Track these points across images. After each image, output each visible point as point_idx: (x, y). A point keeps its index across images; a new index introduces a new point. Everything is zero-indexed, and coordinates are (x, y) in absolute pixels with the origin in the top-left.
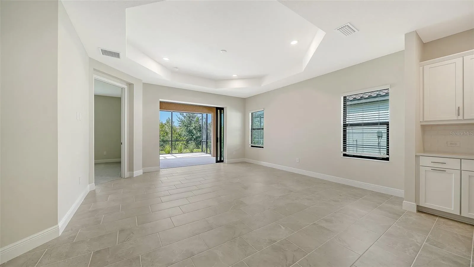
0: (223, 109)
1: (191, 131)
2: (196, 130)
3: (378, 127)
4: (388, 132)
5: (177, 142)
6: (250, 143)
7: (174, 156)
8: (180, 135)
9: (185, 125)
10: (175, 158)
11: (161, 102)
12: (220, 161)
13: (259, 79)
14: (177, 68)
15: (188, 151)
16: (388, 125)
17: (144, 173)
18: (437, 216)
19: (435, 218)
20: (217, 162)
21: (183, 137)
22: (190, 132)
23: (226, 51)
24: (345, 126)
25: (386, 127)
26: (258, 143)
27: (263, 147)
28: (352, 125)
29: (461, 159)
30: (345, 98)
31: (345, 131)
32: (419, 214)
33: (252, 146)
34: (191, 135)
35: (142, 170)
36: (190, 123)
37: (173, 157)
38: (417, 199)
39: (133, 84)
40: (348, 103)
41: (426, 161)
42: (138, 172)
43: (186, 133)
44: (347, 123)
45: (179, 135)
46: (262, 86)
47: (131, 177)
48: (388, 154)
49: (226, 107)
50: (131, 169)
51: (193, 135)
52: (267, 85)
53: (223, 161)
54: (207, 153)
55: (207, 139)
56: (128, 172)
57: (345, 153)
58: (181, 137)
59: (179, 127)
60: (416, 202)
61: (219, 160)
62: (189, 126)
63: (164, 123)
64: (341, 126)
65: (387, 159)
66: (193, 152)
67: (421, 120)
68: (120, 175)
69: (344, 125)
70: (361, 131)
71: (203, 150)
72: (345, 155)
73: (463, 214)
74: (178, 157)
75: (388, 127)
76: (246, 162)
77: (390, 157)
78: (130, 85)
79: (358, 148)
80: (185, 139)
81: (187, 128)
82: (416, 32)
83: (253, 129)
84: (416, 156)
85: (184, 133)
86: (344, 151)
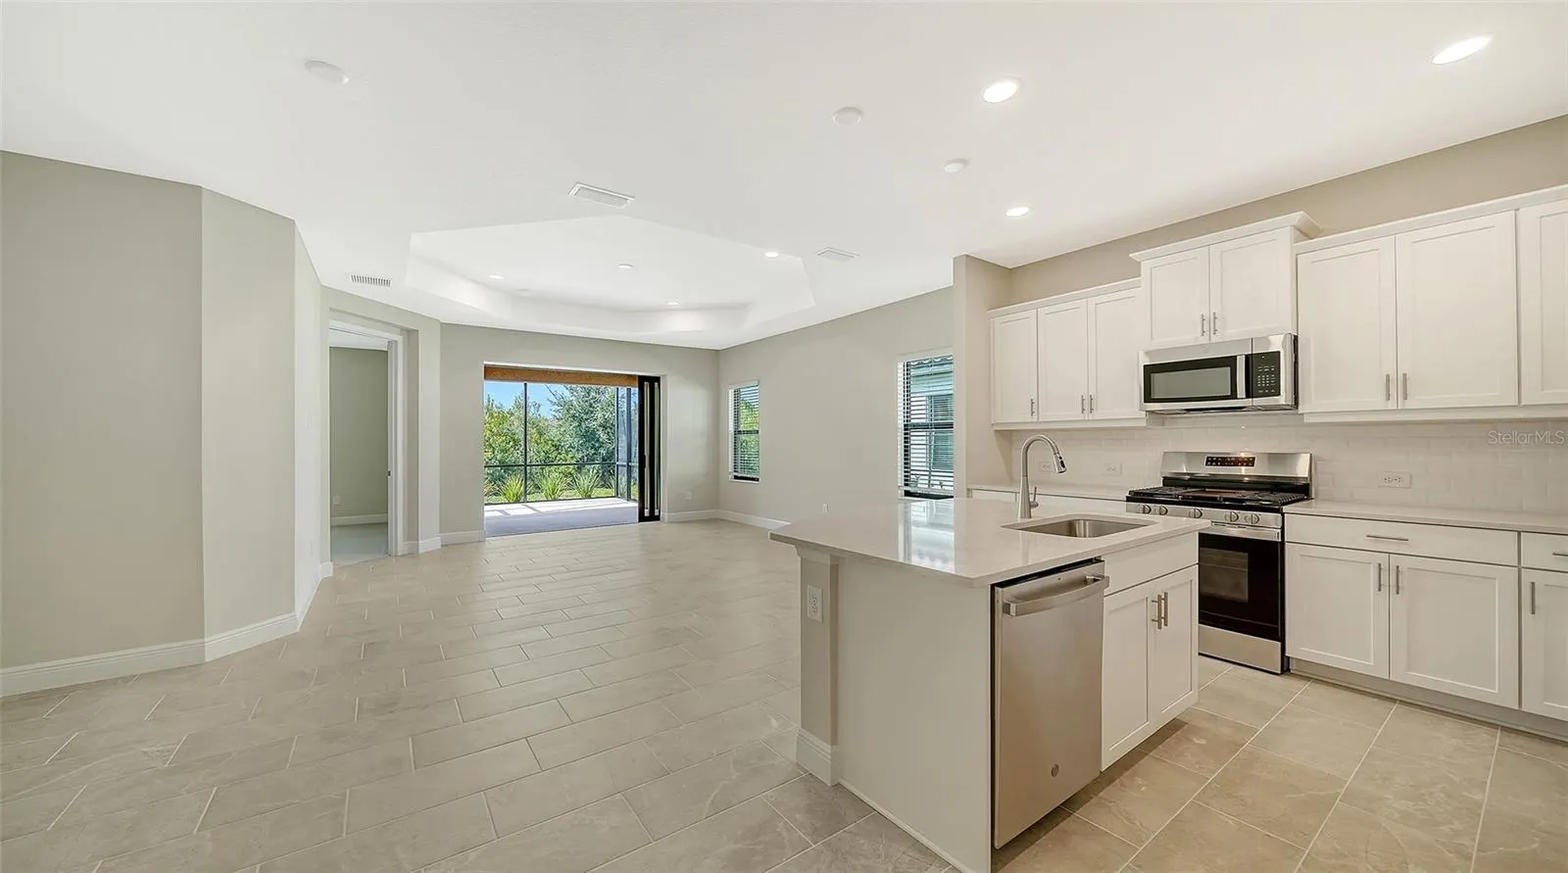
0: (657, 379)
1: (593, 433)
2: (609, 430)
6: (732, 468)
7: (532, 508)
8: (557, 447)
9: (574, 416)
10: (533, 512)
11: (488, 367)
12: (648, 515)
15: (575, 492)
17: (446, 546)
20: (642, 518)
21: (567, 452)
22: (589, 436)
24: (908, 427)
26: (748, 467)
27: (758, 480)
28: (919, 426)
30: (908, 365)
31: (907, 440)
33: (736, 477)
34: (593, 447)
35: (440, 538)
36: (590, 410)
37: (529, 512)
39: (418, 331)
42: (430, 542)
43: (577, 442)
44: (912, 421)
45: (555, 446)
47: (413, 553)
49: (664, 375)
50: (412, 534)
51: (599, 448)
53: (657, 518)
54: (629, 498)
55: (629, 459)
56: (404, 541)
57: (907, 488)
58: (559, 454)
59: (556, 423)
61: (647, 513)
62: (586, 419)
63: (506, 410)
64: (900, 427)
66: (590, 497)
67: (993, 422)
68: (386, 551)
71: (621, 490)
72: (907, 493)
76: (717, 520)
78: (410, 334)
80: (572, 458)
81: (580, 425)
82: (967, 256)
83: (738, 432)
84: (968, 490)
85: (568, 440)
86: (906, 485)
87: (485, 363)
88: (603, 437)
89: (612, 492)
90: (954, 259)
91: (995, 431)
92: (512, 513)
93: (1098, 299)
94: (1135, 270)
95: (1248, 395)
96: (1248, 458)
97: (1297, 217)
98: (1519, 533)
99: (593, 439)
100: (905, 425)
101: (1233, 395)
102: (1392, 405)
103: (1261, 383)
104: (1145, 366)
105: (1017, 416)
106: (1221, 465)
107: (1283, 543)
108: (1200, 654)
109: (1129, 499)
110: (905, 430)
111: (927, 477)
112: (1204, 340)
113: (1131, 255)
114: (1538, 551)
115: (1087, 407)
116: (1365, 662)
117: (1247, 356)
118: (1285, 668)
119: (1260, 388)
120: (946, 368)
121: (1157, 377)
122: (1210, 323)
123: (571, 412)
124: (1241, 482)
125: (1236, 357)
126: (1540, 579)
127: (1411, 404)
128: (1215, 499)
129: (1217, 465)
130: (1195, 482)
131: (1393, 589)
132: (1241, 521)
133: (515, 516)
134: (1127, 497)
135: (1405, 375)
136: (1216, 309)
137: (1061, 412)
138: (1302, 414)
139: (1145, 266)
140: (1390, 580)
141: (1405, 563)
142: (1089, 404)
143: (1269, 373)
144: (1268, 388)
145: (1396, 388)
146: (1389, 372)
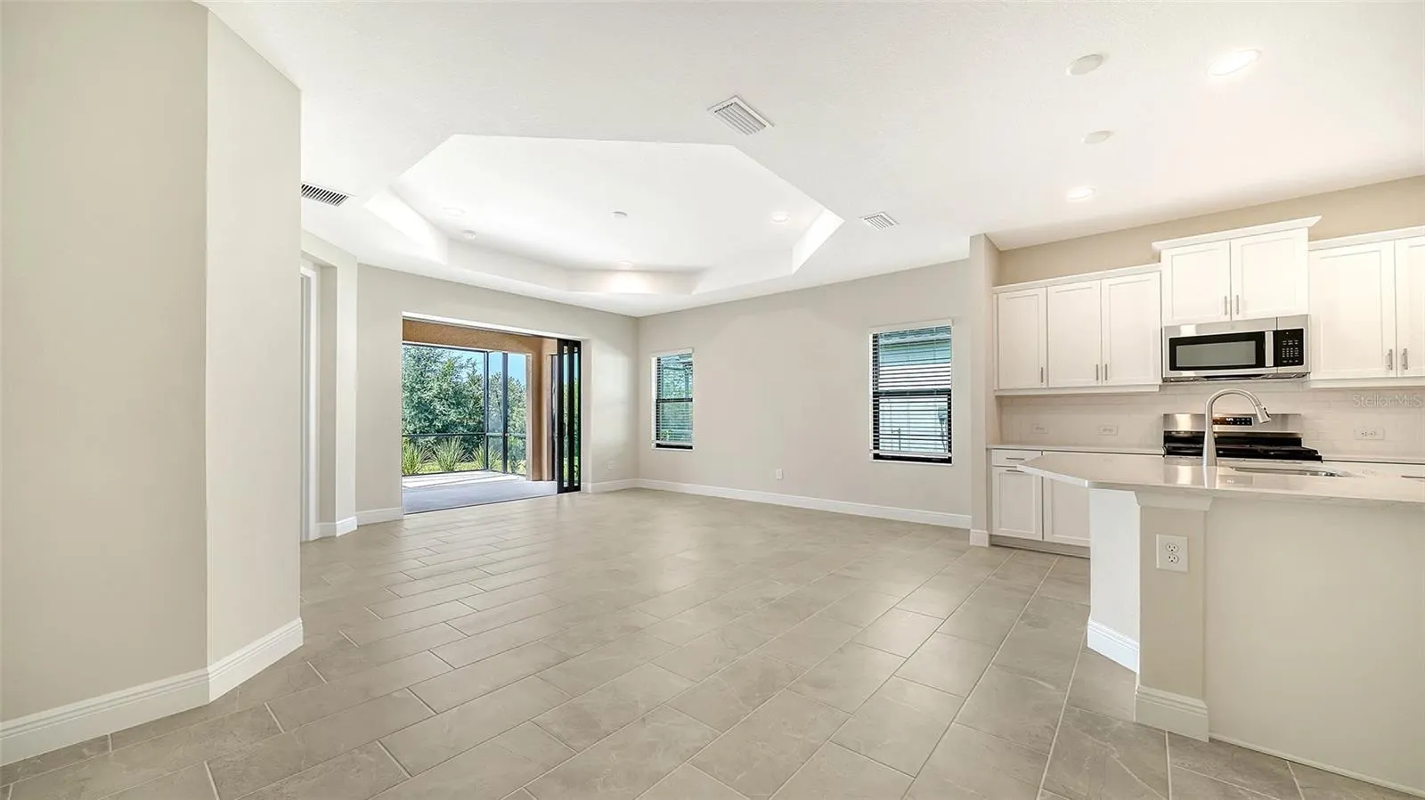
0: (577, 344)
1: (427, 404)
3: (933, 400)
4: (950, 408)
6: (654, 436)
11: (406, 321)
12: (570, 487)
13: (686, 275)
14: (470, 232)
15: (436, 466)
16: (950, 395)
17: (361, 526)
18: (1016, 548)
19: (1012, 550)
20: (561, 490)
22: (422, 408)
23: (625, 214)
24: (877, 395)
25: (946, 399)
26: (676, 436)
27: (691, 448)
28: (889, 394)
29: (1042, 451)
30: (875, 337)
31: (876, 407)
32: (993, 548)
33: (659, 446)
35: (355, 517)
38: (989, 525)
39: (337, 268)
40: (882, 341)
41: (999, 457)
42: (346, 524)
44: (880, 389)
46: (694, 293)
47: (331, 537)
48: (950, 451)
49: (587, 340)
51: (432, 420)
52: (705, 291)
53: (578, 489)
55: (506, 431)
56: (317, 522)
57: (876, 452)
60: (987, 530)
61: (566, 485)
64: (869, 395)
65: (949, 461)
66: (452, 471)
67: (996, 388)
69: (874, 393)
70: (904, 406)
71: (491, 464)
72: (877, 457)
73: (1046, 540)
75: (950, 399)
76: (641, 489)
77: (953, 455)
78: (328, 271)
79: (902, 441)
82: (985, 235)
83: (660, 401)
86: (875, 448)
88: (439, 407)
89: (477, 464)
90: (971, 237)
91: (996, 397)
93: (1112, 281)
94: (1156, 257)
95: (1276, 365)
97: (1311, 221)
99: (426, 411)
101: (1261, 365)
102: (1392, 374)
103: (1286, 355)
104: (1170, 339)
105: (1023, 381)
110: (875, 397)
111: (898, 441)
112: (1227, 318)
113: (1154, 244)
115: (1101, 374)
117: (1274, 332)
119: (1284, 359)
120: (944, 336)
121: (1183, 349)
122: (1232, 304)
125: (1264, 332)
127: (1407, 373)
134: (1164, 451)
135: (1405, 350)
136: (1238, 292)
137: (1072, 376)
138: (1310, 382)
139: (1165, 255)
142: (1103, 372)
143: (1294, 346)
144: (1292, 359)
145: (1398, 361)
146: (1391, 348)
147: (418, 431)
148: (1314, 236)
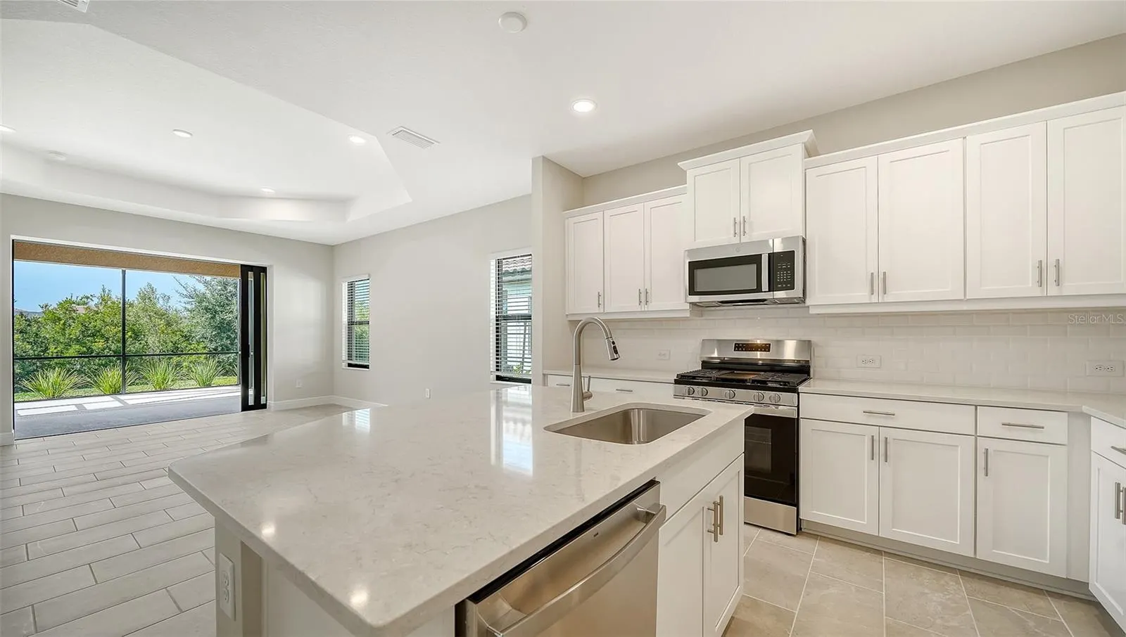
0: (264, 269)
1: (229, 323)
5: (175, 357)
6: (345, 356)
8: (187, 338)
9: (206, 309)
12: (253, 404)
13: (340, 203)
20: (246, 407)
21: (198, 343)
26: (360, 357)
27: (367, 367)
30: (499, 262)
31: (497, 330)
33: (350, 365)
37: (117, 404)
43: (210, 333)
45: (186, 337)
49: (271, 266)
53: (264, 406)
57: (498, 373)
58: (190, 344)
59: (186, 314)
61: (251, 402)
64: (491, 319)
66: (209, 386)
67: (567, 313)
72: (498, 378)
74: (130, 402)
76: (330, 405)
81: (213, 318)
82: (543, 157)
83: (351, 323)
84: (544, 375)
85: (199, 332)
86: (497, 370)
87: (13, 237)
89: (227, 380)
90: (533, 159)
91: (570, 321)
92: (89, 407)
93: (653, 203)
94: (681, 178)
95: (770, 289)
96: (766, 344)
97: (807, 135)
98: (976, 406)
100: (497, 317)
101: (759, 289)
102: (874, 299)
103: (781, 279)
104: (689, 263)
105: (586, 307)
106: (745, 351)
107: (798, 419)
108: (745, 523)
109: (677, 382)
110: (497, 320)
112: (736, 240)
113: (679, 164)
114: (990, 422)
115: (643, 299)
116: (861, 522)
117: (768, 254)
118: (800, 529)
119: (780, 283)
121: (699, 273)
122: (741, 225)
123: (204, 304)
124: (756, 364)
125: (761, 255)
126: (992, 445)
127: (888, 298)
128: (744, 381)
129: (742, 350)
130: (724, 365)
131: (882, 458)
132: (766, 400)
133: (96, 411)
134: (675, 380)
135: (885, 273)
136: (745, 213)
137: (622, 303)
138: (808, 307)
139: (690, 175)
140: (880, 451)
141: (892, 434)
142: (644, 297)
143: (786, 269)
144: (785, 283)
145: (878, 285)
146: (872, 271)
147: (219, 349)
148: (810, 152)
